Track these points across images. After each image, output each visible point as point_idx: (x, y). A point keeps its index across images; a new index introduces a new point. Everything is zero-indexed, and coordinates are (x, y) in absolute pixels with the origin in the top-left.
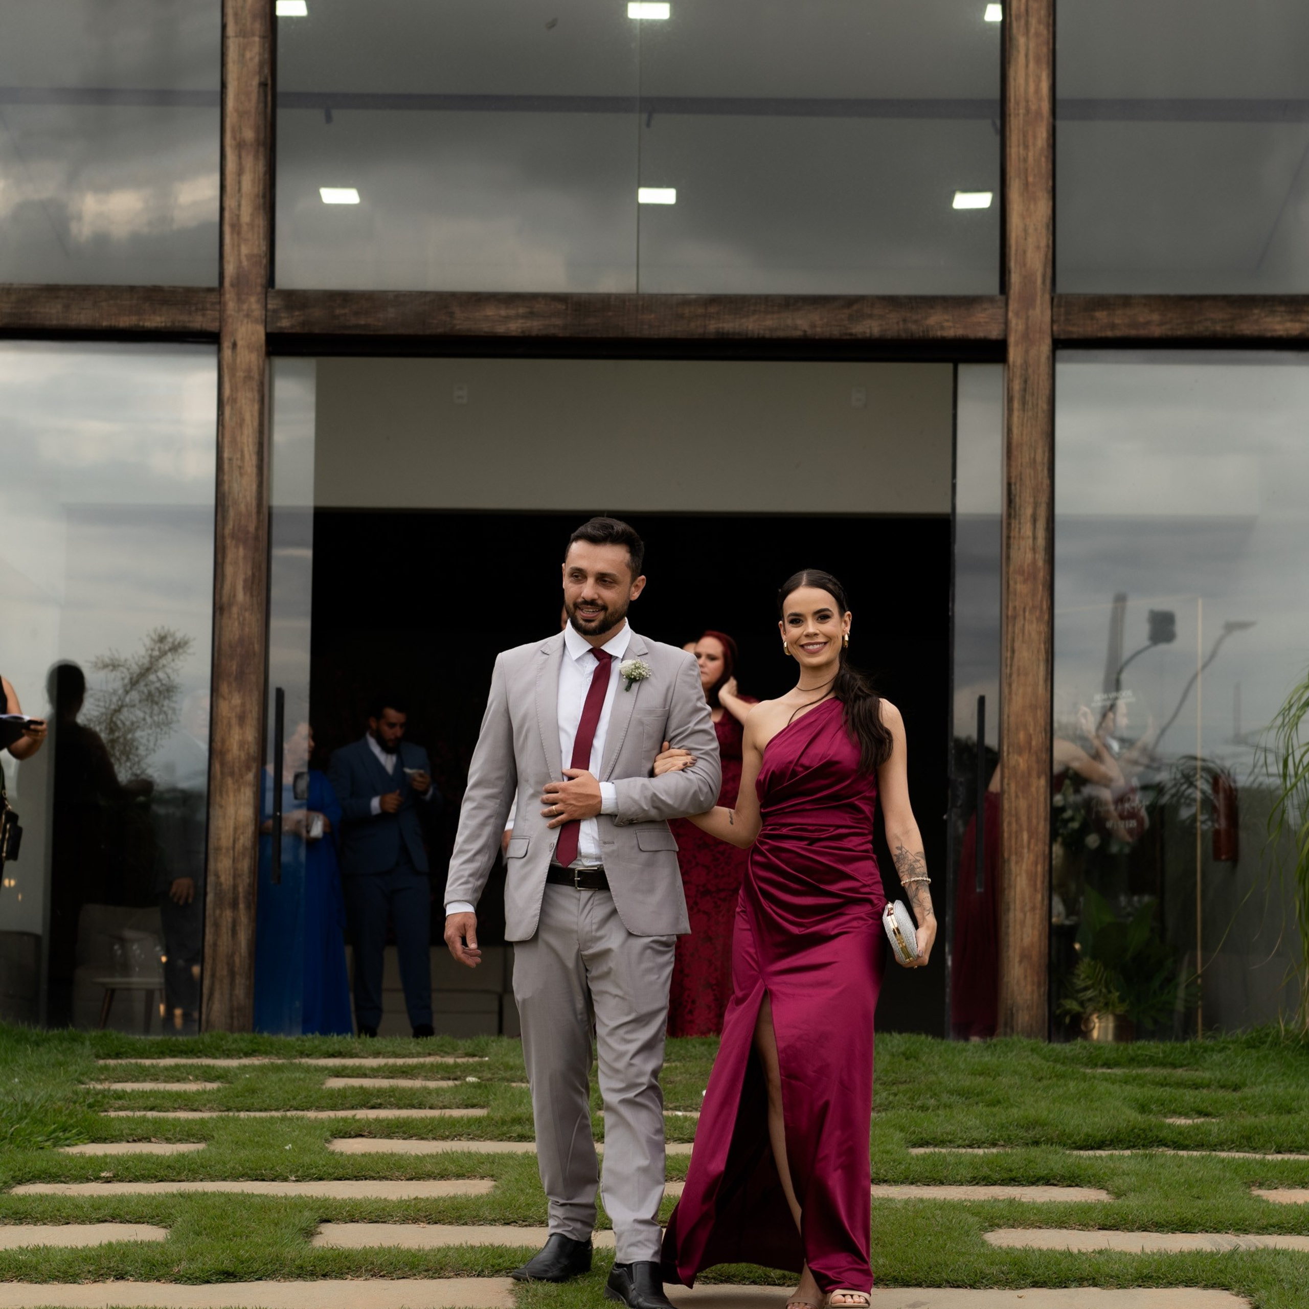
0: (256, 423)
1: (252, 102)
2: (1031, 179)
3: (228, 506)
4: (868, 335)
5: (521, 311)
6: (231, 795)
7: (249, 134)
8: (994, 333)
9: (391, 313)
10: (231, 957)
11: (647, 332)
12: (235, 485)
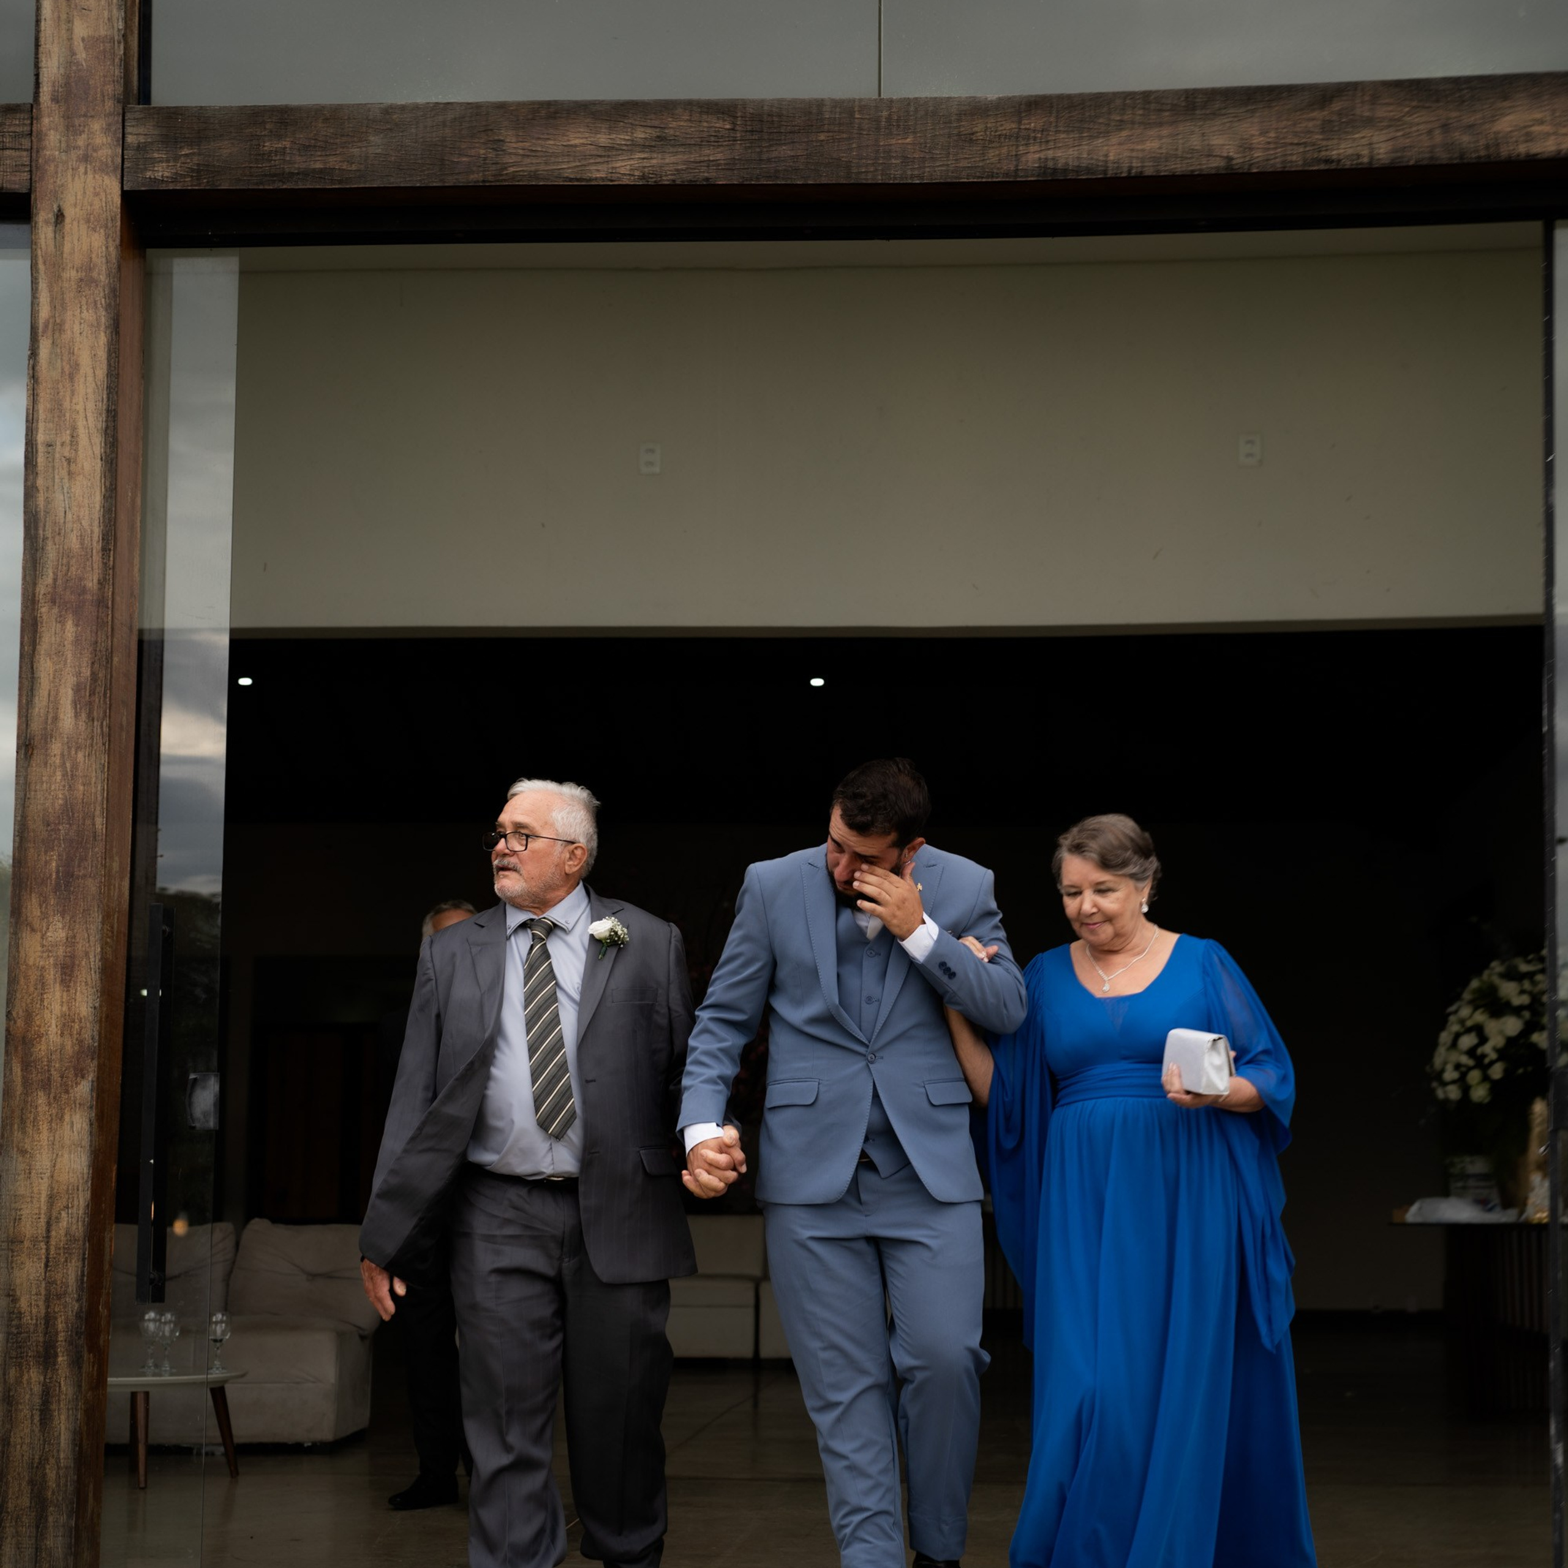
0: (102, 372)
3: (45, 539)
4: (1366, 160)
5: (640, 134)
6: (44, 1127)
9: (376, 144)
10: (38, 1467)
12: (59, 496)
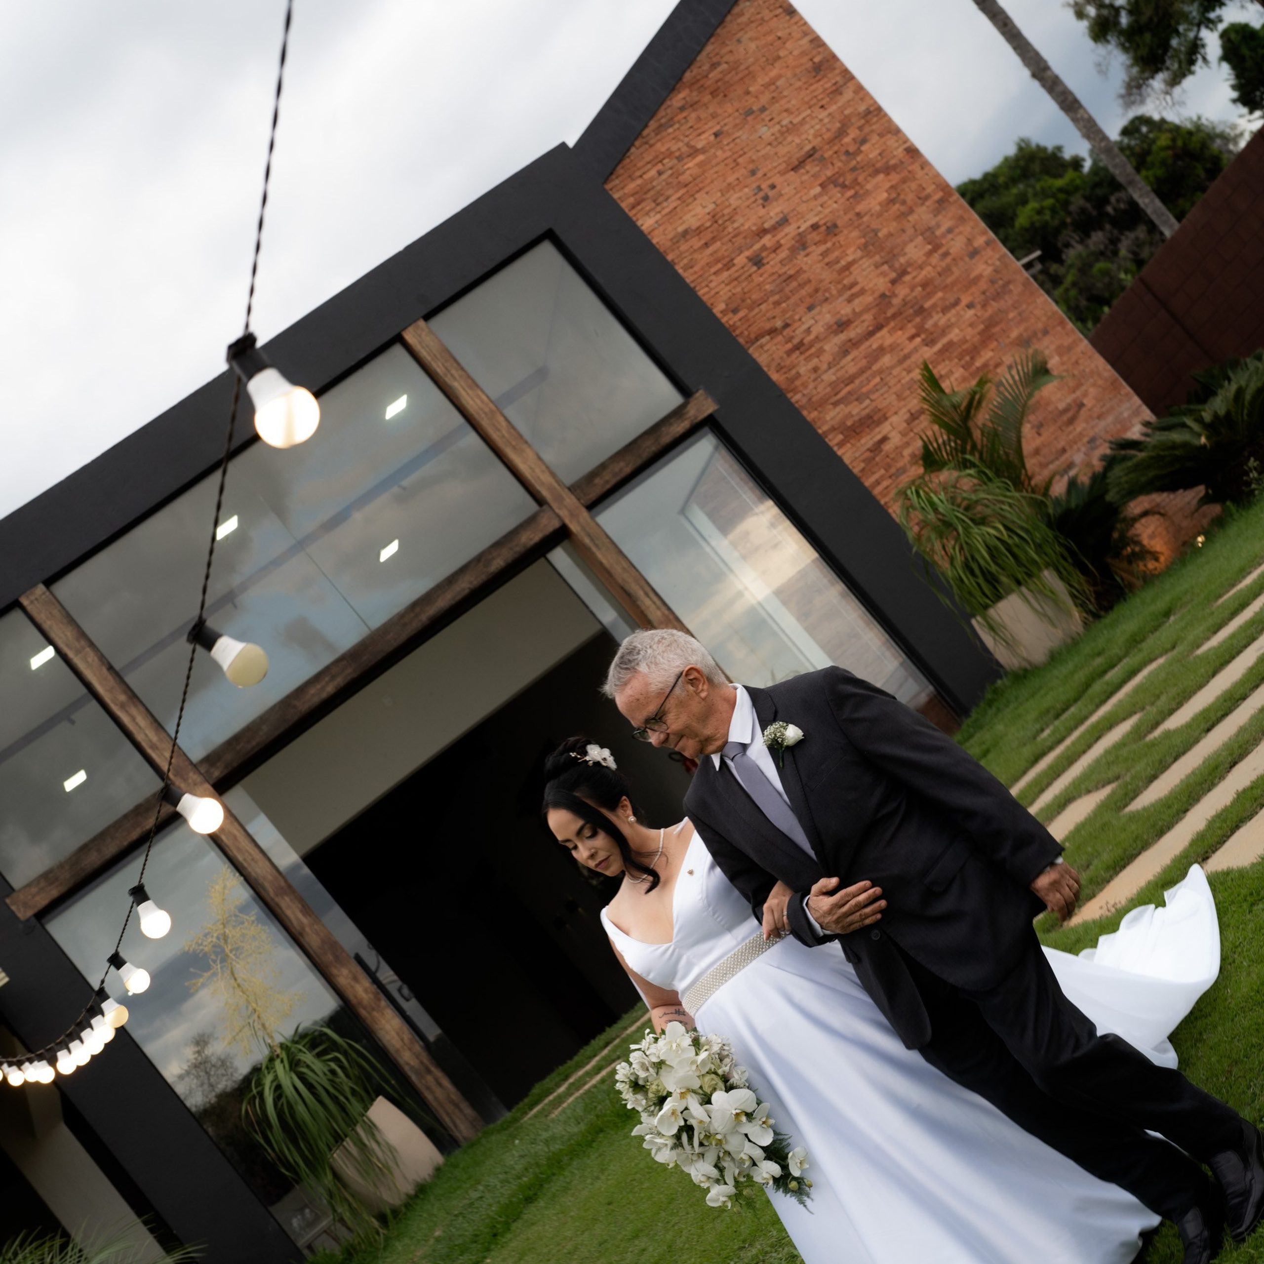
1: (111, 680)
2: (513, 443)
3: (263, 882)
5: (327, 679)
6: (381, 1019)
7: (122, 698)
8: (556, 524)
9: (265, 728)
10: (448, 1097)
11: (395, 644)
